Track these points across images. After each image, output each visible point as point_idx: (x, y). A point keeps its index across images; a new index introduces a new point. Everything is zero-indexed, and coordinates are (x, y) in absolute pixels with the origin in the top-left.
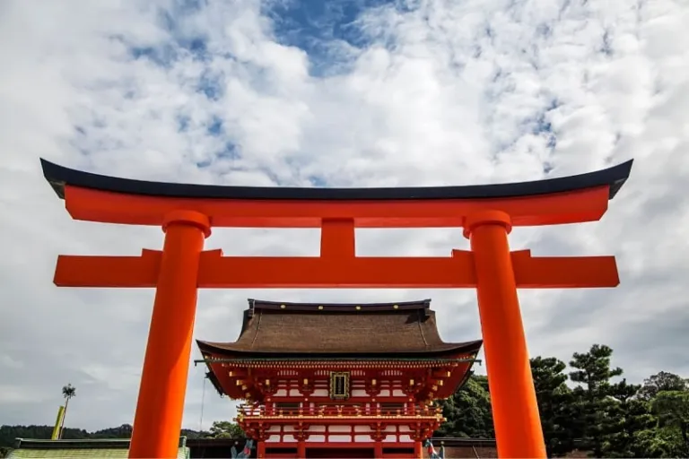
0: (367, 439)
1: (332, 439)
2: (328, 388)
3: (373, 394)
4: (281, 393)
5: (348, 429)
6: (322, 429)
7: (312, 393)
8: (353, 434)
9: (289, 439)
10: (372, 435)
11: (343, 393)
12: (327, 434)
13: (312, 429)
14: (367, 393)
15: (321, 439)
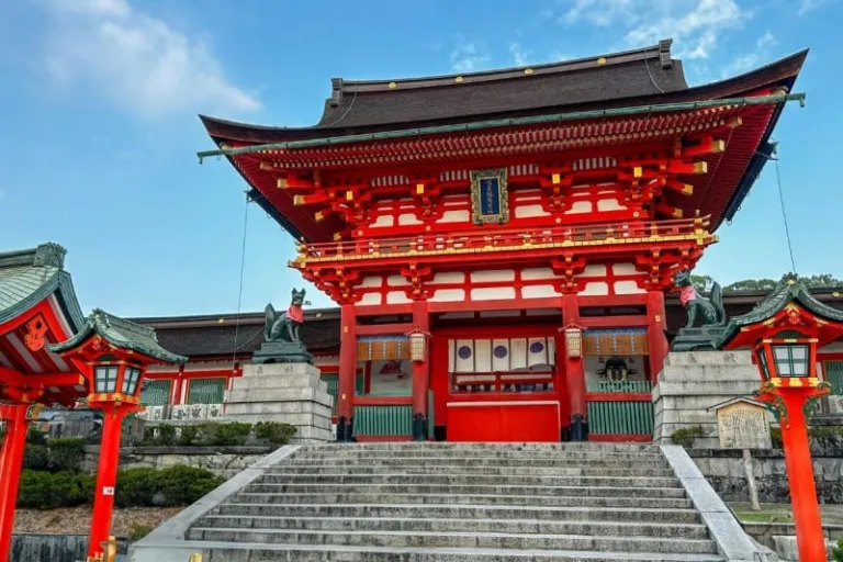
0: (548, 292)
1: (478, 295)
2: (469, 208)
3: (558, 211)
4: (385, 221)
5: (510, 276)
6: (460, 279)
7: (440, 217)
8: (518, 284)
9: (397, 299)
10: (557, 284)
11: (496, 211)
12: (468, 286)
13: (440, 279)
14: (545, 210)
15: (457, 296)
